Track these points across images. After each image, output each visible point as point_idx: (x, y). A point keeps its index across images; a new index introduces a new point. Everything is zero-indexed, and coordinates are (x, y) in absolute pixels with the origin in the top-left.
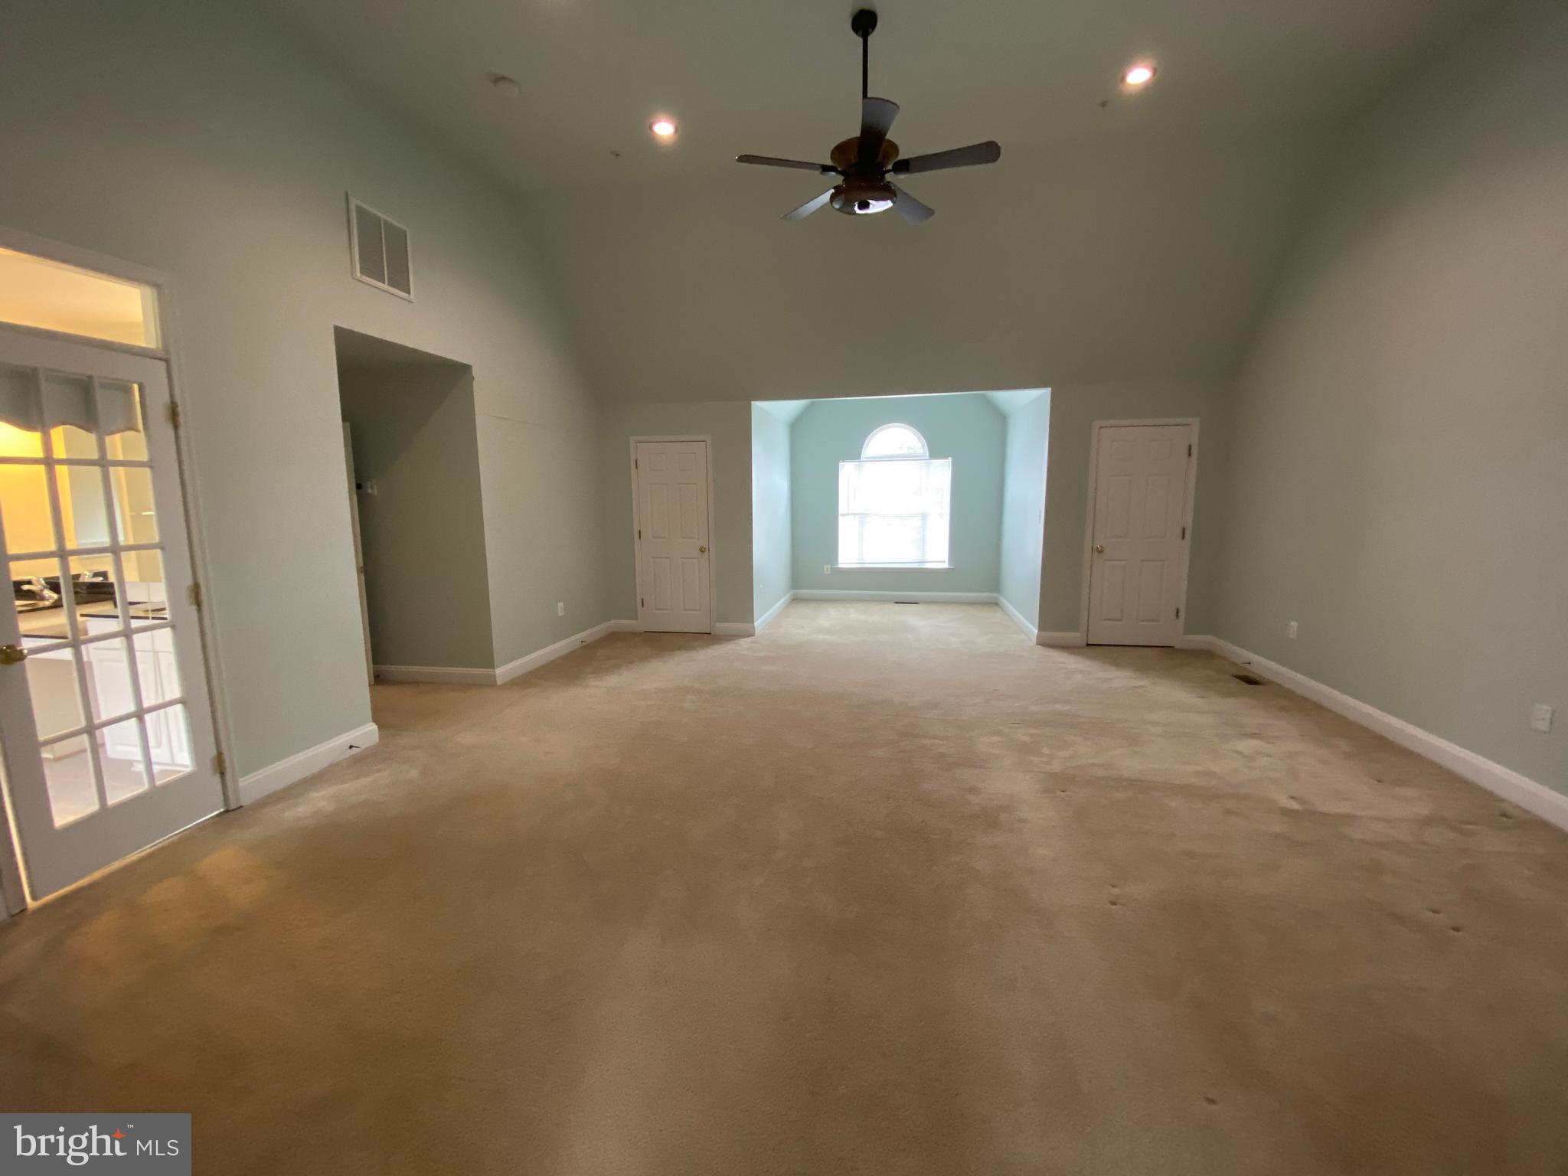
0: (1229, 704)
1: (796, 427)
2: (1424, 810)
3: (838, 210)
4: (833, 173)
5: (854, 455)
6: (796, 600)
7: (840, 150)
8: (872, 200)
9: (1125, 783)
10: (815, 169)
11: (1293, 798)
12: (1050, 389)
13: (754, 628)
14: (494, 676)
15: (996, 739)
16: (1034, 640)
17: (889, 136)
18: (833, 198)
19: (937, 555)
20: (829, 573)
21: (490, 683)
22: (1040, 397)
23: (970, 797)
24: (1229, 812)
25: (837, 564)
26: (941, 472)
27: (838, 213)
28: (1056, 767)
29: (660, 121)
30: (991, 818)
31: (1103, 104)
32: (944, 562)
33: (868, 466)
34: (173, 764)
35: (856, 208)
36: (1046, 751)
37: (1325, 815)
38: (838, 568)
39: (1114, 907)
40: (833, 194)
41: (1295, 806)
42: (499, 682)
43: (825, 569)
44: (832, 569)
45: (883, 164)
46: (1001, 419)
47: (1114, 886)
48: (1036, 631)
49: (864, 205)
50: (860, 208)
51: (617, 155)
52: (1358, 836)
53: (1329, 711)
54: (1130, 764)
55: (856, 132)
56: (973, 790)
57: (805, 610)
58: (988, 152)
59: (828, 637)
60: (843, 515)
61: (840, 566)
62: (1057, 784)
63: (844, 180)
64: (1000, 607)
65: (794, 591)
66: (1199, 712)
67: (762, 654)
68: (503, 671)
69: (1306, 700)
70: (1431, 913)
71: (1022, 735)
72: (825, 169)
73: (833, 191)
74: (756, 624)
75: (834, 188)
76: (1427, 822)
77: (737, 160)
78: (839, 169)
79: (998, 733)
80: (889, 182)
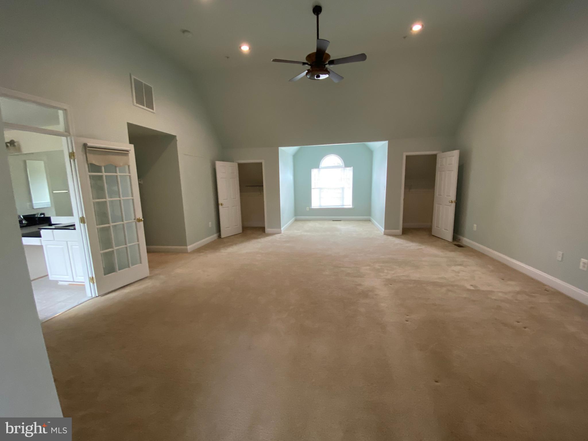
0: (452, 254)
1: (295, 156)
2: (518, 289)
3: (309, 78)
4: (307, 65)
5: (317, 166)
6: (296, 220)
7: (309, 57)
8: (321, 74)
9: (413, 282)
10: (301, 64)
11: (472, 285)
12: (388, 141)
13: (281, 230)
14: (187, 249)
15: (368, 267)
16: (383, 232)
17: (327, 52)
18: (307, 74)
19: (348, 203)
20: (308, 210)
21: (185, 252)
22: (384, 144)
23: (358, 287)
24: (449, 290)
25: (311, 206)
26: (349, 172)
27: (309, 79)
28: (389, 277)
29: (244, 45)
30: (366, 294)
31: (405, 38)
32: (350, 205)
33: (322, 170)
34: (74, 282)
35: (315, 78)
36: (386, 271)
37: (483, 291)
38: (312, 208)
39: (407, 322)
40: (307, 72)
41: (472, 288)
42: (189, 251)
43: (307, 209)
44: (310, 209)
45: (325, 62)
46: (371, 152)
47: (407, 316)
48: (383, 230)
49: (318, 76)
50: (317, 77)
51: (228, 58)
52: (494, 298)
53: (488, 256)
54: (415, 275)
55: (315, 50)
56: (360, 285)
57: (300, 224)
58: (362, 57)
59: (308, 234)
60: (313, 189)
61: (312, 207)
62: (389, 282)
63: (311, 68)
64: (371, 222)
65: (295, 217)
66: (441, 257)
67: (284, 240)
68: (190, 248)
69: (479, 252)
70: (517, 323)
71: (377, 266)
72: (304, 64)
73: (307, 71)
74: (282, 229)
75: (307, 70)
76: (518, 293)
77: (273, 61)
78: (309, 64)
79: (369, 265)
80: (327, 68)
